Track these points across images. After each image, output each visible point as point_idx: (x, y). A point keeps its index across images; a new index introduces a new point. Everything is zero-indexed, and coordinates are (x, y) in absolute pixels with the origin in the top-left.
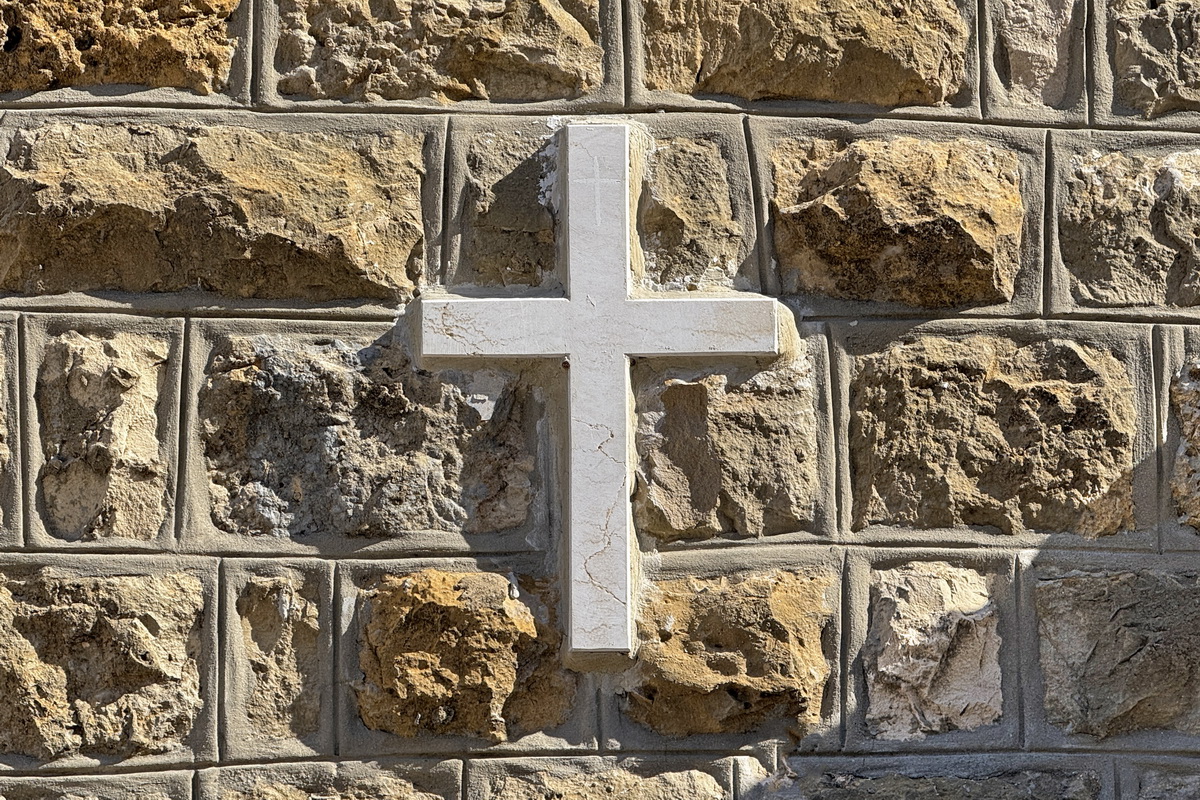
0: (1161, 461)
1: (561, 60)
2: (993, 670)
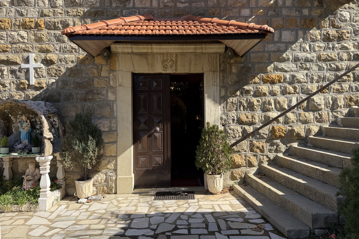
0: (65, 73)
1: (30, 50)
2: (55, 85)
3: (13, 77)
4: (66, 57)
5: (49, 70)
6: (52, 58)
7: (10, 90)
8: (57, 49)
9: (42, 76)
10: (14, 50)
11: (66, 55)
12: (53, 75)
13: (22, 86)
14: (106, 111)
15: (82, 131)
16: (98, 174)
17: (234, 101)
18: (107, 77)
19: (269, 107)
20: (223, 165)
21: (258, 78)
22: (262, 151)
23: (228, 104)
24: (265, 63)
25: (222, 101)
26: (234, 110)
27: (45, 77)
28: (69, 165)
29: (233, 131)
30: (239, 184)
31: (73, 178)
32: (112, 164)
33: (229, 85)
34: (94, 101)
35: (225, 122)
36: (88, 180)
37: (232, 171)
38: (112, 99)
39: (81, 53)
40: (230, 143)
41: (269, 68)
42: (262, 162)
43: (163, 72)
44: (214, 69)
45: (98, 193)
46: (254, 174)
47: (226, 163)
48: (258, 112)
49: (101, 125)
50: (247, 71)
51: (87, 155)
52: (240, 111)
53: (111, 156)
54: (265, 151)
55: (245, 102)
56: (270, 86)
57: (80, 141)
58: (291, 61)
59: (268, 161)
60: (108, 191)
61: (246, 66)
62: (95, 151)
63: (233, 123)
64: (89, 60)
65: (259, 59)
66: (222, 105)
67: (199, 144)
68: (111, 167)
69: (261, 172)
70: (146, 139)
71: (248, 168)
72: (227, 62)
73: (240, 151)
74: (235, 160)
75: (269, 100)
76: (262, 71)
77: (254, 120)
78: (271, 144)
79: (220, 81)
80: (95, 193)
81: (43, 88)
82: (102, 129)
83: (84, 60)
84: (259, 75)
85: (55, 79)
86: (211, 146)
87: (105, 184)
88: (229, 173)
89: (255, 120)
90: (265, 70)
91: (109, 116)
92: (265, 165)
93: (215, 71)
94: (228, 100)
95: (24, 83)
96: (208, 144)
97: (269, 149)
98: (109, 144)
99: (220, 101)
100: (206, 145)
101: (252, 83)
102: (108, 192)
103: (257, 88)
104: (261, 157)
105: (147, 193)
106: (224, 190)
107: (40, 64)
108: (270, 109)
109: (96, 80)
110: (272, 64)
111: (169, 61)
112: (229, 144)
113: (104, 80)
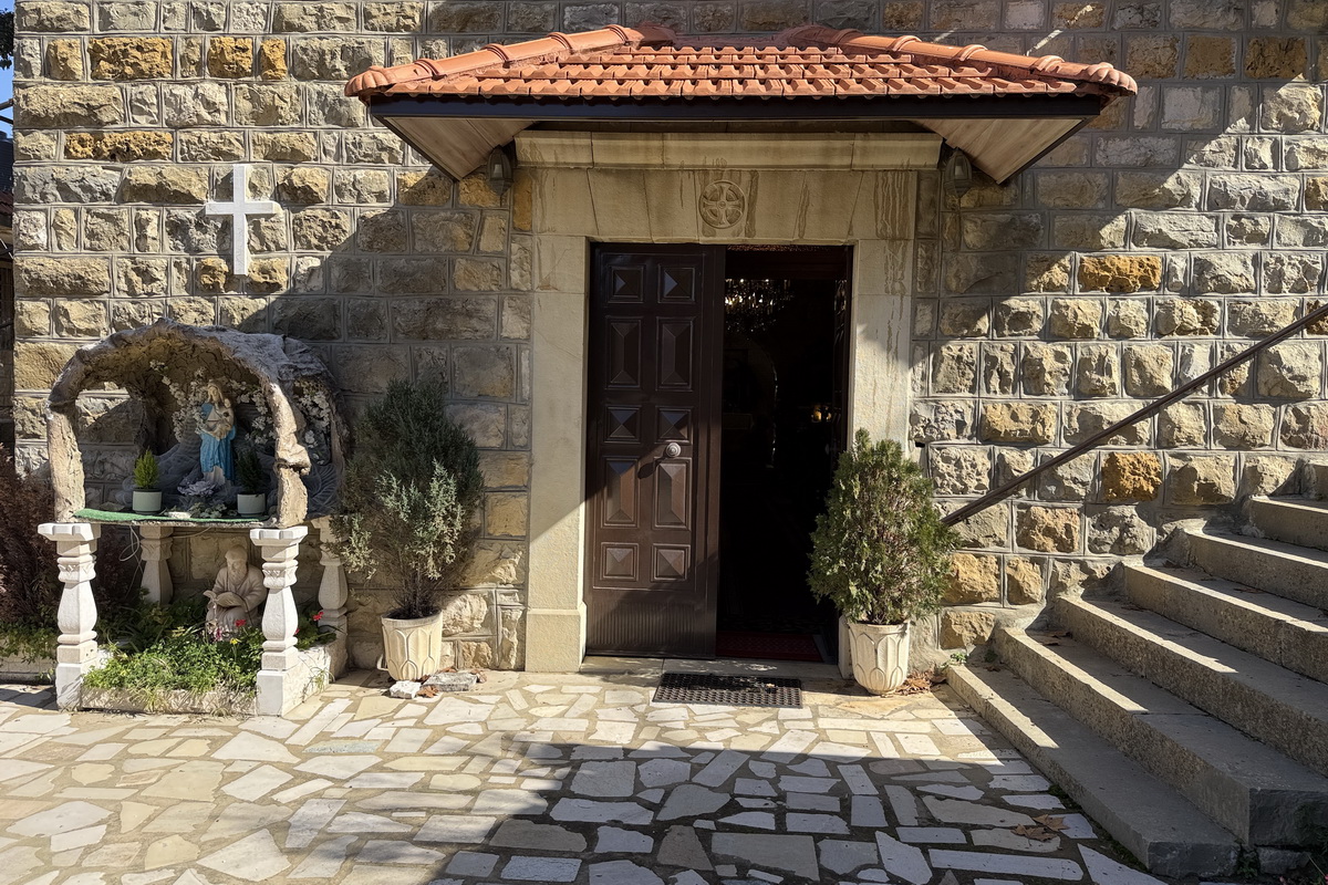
0: (354, 236)
1: (235, 152)
2: (321, 279)
3: (176, 248)
4: (358, 177)
5: (300, 225)
6: (309, 181)
7: (166, 292)
8: (328, 147)
9: (276, 243)
10: (182, 152)
11: (357, 173)
12: (315, 241)
13: (206, 280)
14: (495, 378)
15: (409, 444)
16: (463, 596)
17: (966, 353)
18: (498, 255)
19: (1099, 381)
20: (912, 591)
21: (1065, 267)
22: (1064, 545)
23: (943, 365)
24: (1094, 211)
25: (919, 352)
26: (963, 387)
27: (286, 249)
28: (363, 561)
29: (958, 464)
30: (970, 662)
31: (375, 608)
32: (511, 566)
33: (949, 291)
34: (453, 338)
35: (928, 430)
36: (428, 618)
37: (946, 614)
38: (517, 335)
39: (410, 164)
40: (941, 510)
41: (1106, 231)
42: (1063, 587)
43: (703, 240)
44: (894, 228)
45: (461, 664)
46: (1030, 631)
47: (925, 585)
48: (1058, 397)
49: (475, 426)
50: (1022, 240)
51: (426, 529)
52: (988, 391)
53: (508, 537)
54: (1076, 548)
55: (1009, 360)
56: (1108, 302)
57: (404, 480)
58: (1198, 206)
59: (1083, 584)
60: (494, 659)
61: (1018, 223)
62: (454, 517)
63: (957, 438)
64: (439, 192)
65: (1069, 197)
66: (920, 368)
67: (824, 510)
68: (507, 577)
69: (1056, 622)
70: (633, 484)
71: (1007, 605)
72: (945, 205)
73: (981, 540)
74: (960, 575)
75: (1100, 355)
76: (1079, 241)
77: (1039, 427)
78: (1100, 520)
79: (914, 277)
80: (450, 663)
81: (277, 286)
82: (480, 441)
83: (420, 191)
84: (1068, 258)
85: (321, 258)
86: (868, 519)
87: (485, 633)
88: (932, 622)
89: (1044, 427)
90: (1093, 238)
91: (503, 395)
92: (1074, 597)
93: (900, 239)
94: (944, 349)
95: (214, 269)
96: (858, 512)
97: (1093, 538)
98: (500, 496)
99: (912, 352)
100: (853, 512)
101: (1038, 287)
102: (494, 664)
103: (1056, 306)
104: (1060, 567)
105: (630, 673)
106: (910, 681)
107: (268, 201)
108: (1103, 387)
109: (461, 263)
110: (1120, 217)
111: (723, 199)
112: (939, 514)
113: (489, 266)
